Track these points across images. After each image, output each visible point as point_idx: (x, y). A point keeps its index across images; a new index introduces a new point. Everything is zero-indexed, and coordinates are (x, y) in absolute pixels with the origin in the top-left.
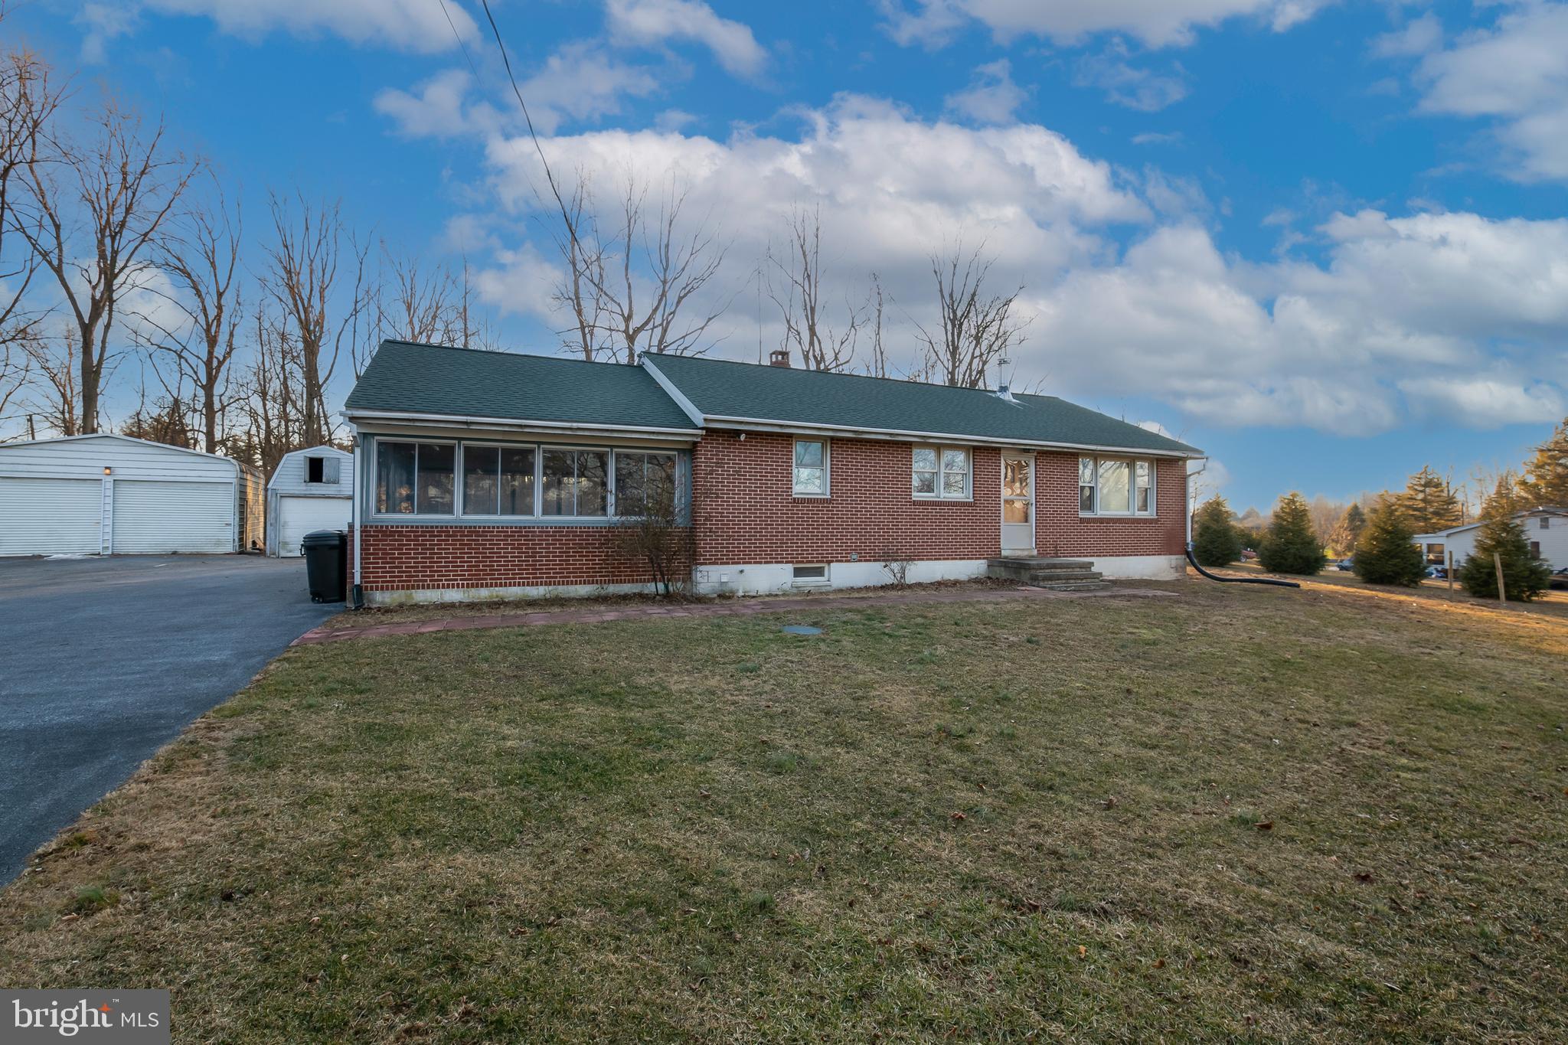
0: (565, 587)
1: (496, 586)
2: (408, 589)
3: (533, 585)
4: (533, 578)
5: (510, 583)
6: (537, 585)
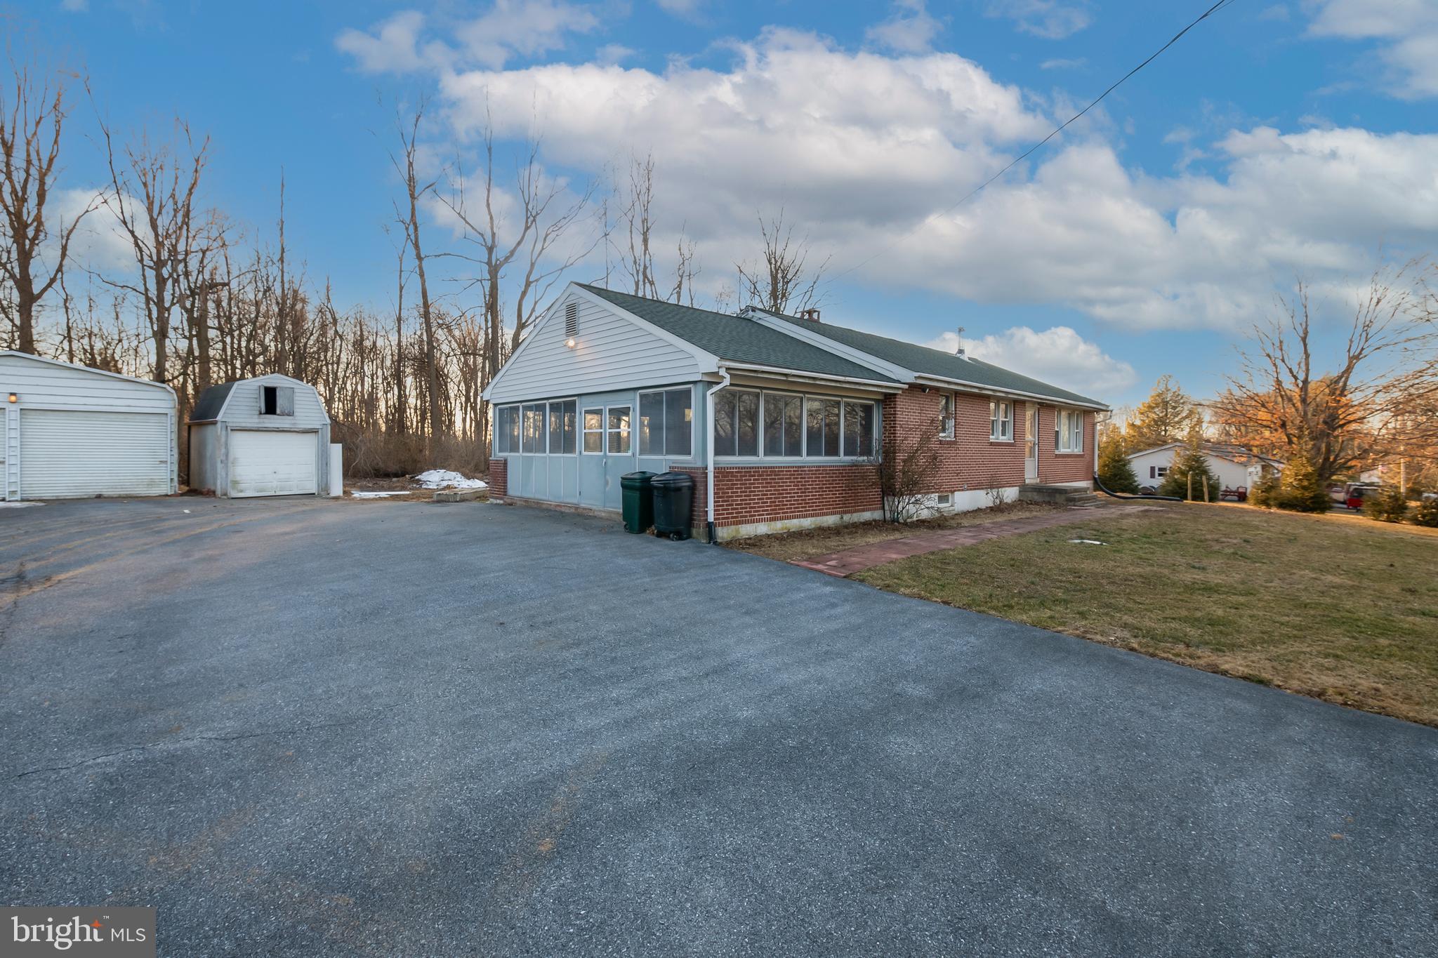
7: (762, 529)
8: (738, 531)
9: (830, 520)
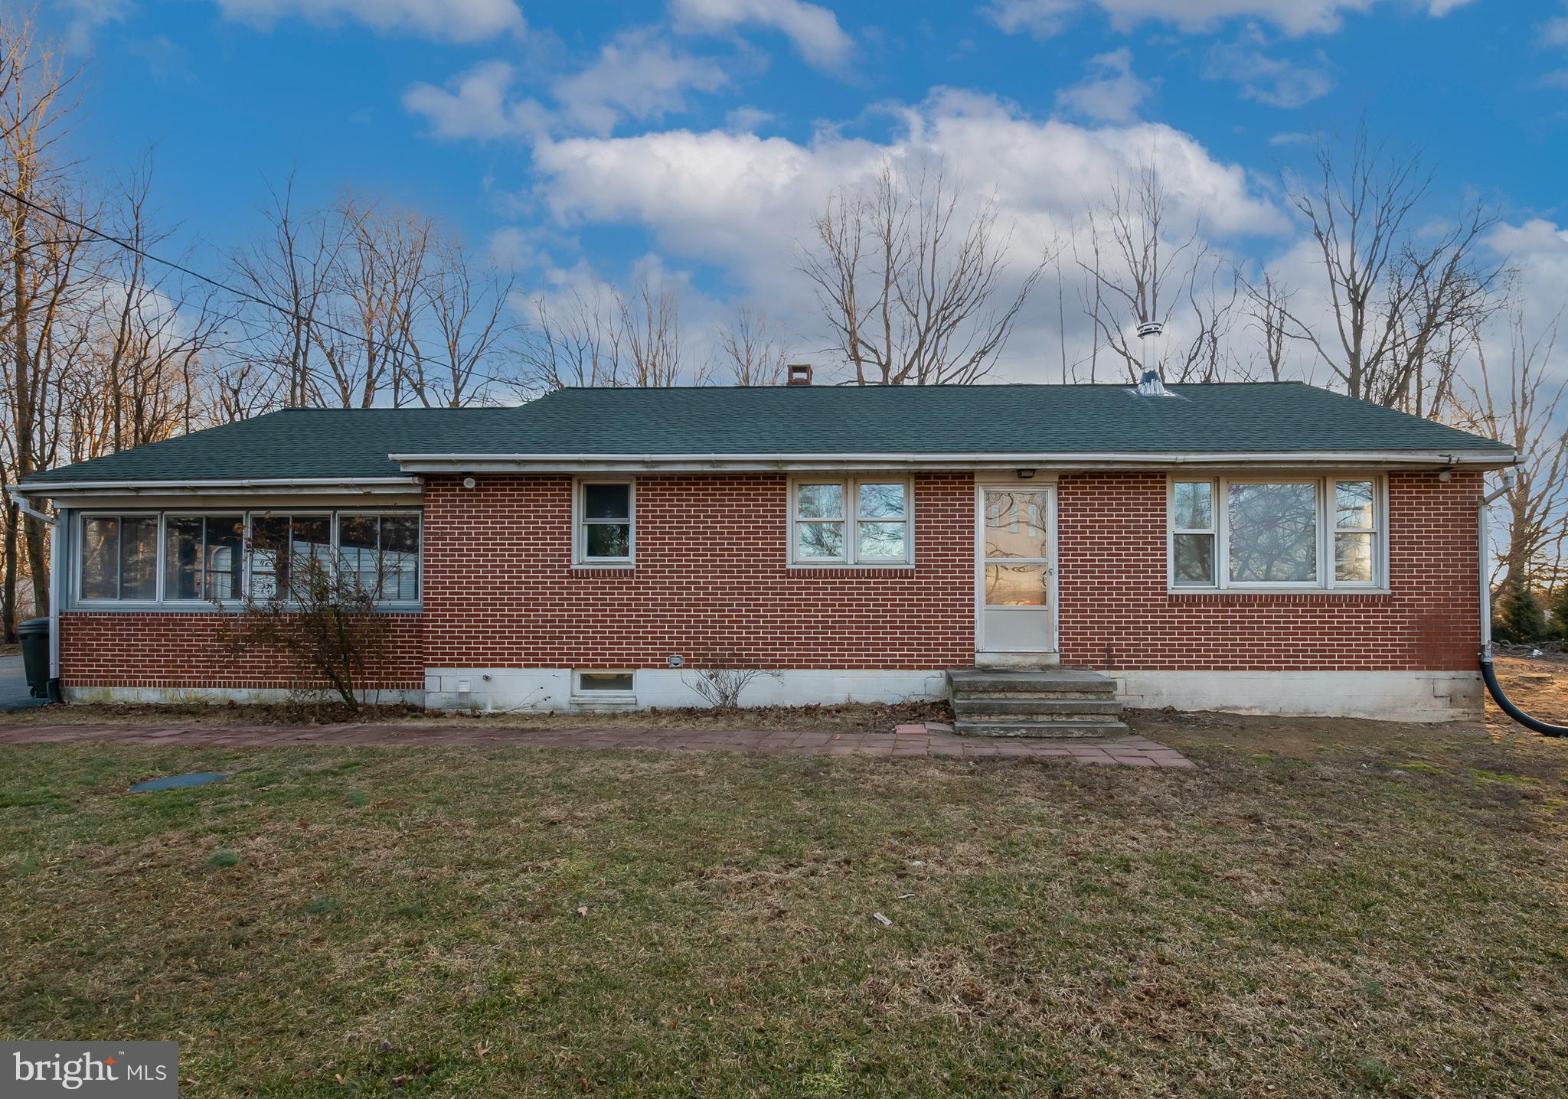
0: (272, 691)
1: (195, 686)
2: (106, 686)
3: (235, 687)
4: (236, 678)
5: (210, 683)
6: (240, 687)
7: (150, 695)
8: (107, 694)
9: (280, 695)
